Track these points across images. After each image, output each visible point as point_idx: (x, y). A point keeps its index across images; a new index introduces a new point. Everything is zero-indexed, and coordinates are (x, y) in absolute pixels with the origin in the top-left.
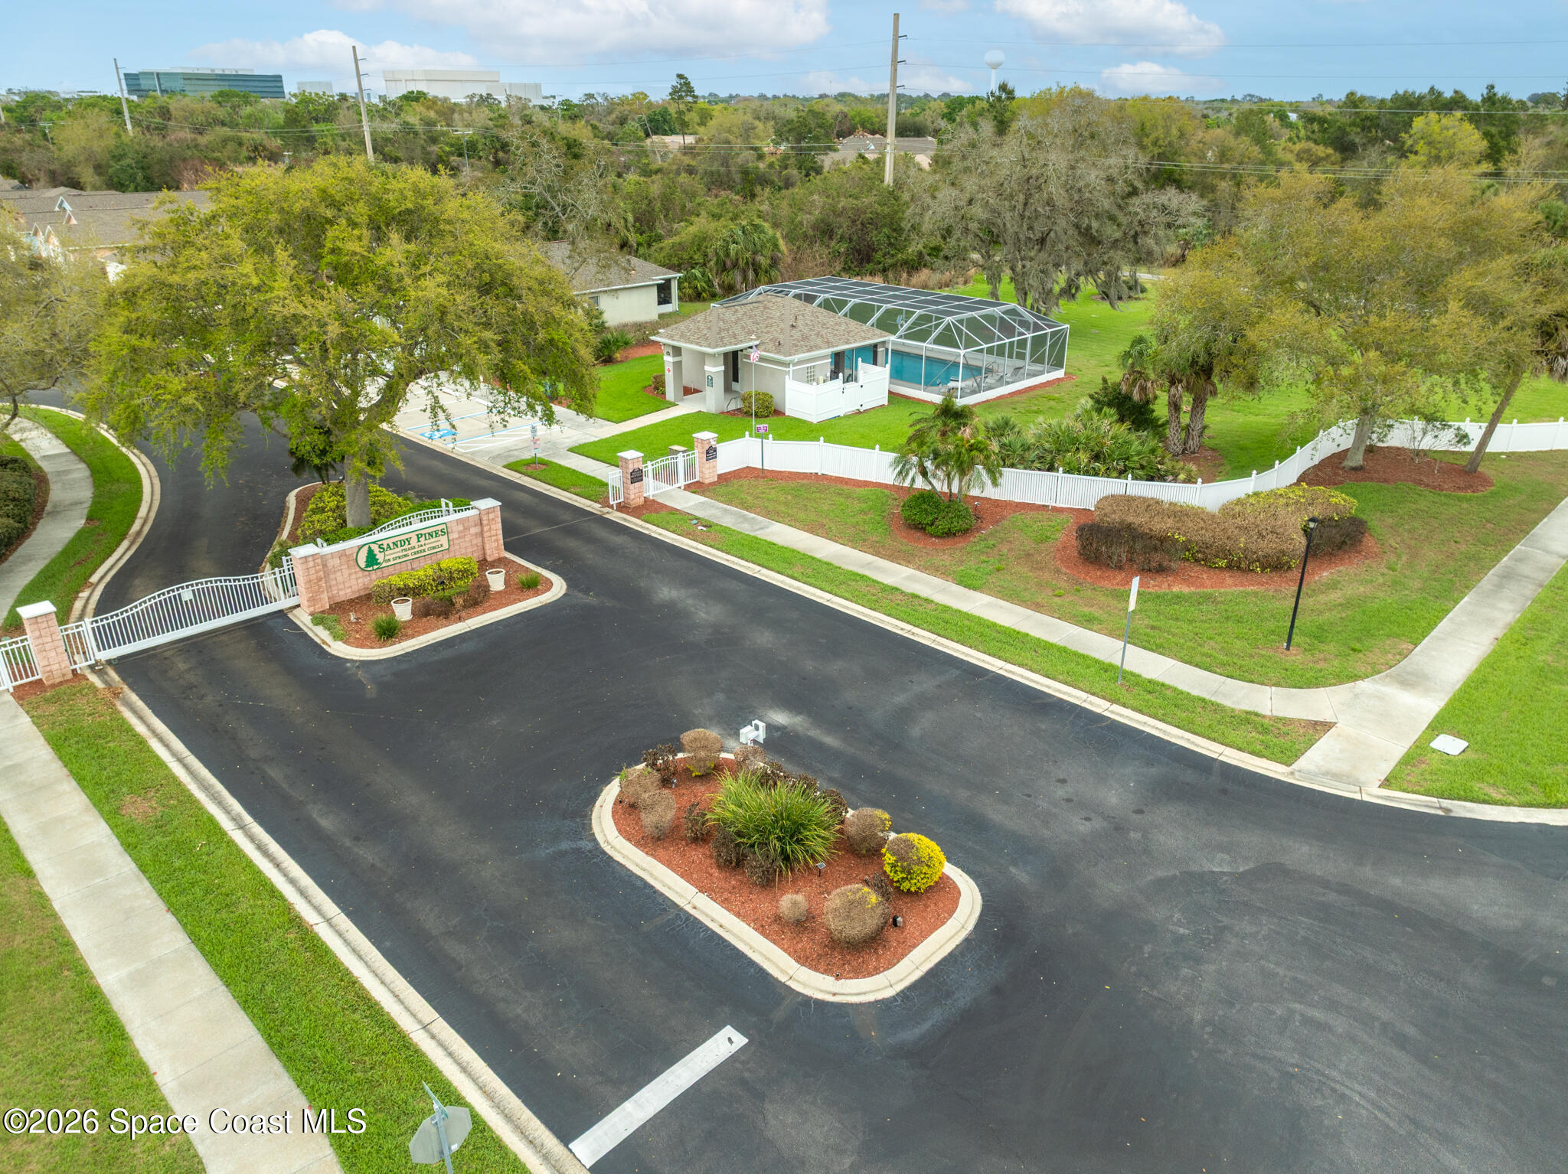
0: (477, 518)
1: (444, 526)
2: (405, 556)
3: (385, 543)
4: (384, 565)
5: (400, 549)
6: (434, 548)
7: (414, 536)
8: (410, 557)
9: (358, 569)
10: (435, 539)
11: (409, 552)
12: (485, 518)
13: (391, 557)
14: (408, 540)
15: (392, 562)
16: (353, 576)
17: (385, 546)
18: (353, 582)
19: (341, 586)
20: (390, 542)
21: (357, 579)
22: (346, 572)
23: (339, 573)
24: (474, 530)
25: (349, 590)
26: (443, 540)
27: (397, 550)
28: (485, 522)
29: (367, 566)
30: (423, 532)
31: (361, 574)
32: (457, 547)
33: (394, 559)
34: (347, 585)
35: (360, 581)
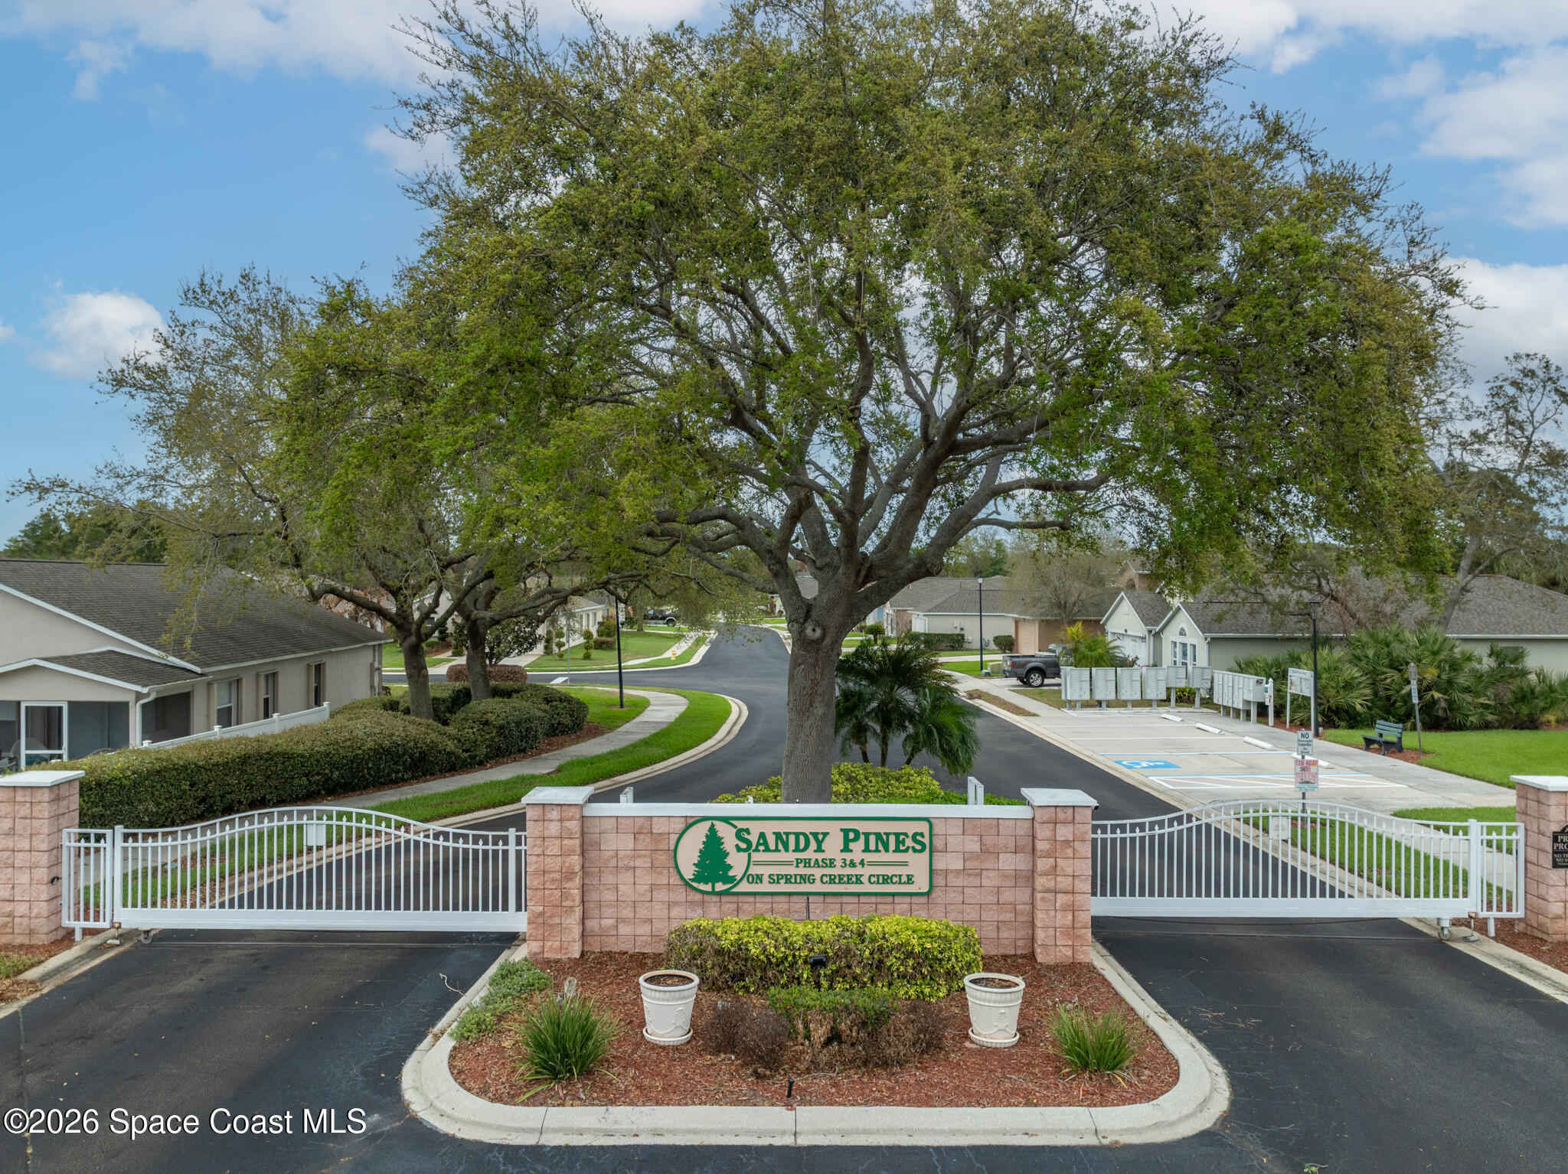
0: (1023, 830)
1: (923, 828)
2: (805, 879)
3: (756, 829)
4: (744, 887)
5: (792, 856)
6: (887, 879)
7: (834, 830)
8: (818, 887)
9: (675, 880)
10: (891, 857)
11: (818, 873)
12: (1042, 832)
13: (765, 871)
14: (820, 838)
15: (765, 887)
16: (661, 895)
17: (754, 838)
18: (660, 910)
19: (627, 913)
20: (769, 828)
21: (670, 905)
22: (645, 879)
23: (626, 878)
24: (1008, 862)
25: (645, 929)
26: (917, 865)
27: (782, 856)
28: (1041, 846)
29: (699, 878)
30: (862, 827)
31: (680, 895)
32: (954, 897)
33: (775, 879)
34: (642, 913)
35: (676, 912)
